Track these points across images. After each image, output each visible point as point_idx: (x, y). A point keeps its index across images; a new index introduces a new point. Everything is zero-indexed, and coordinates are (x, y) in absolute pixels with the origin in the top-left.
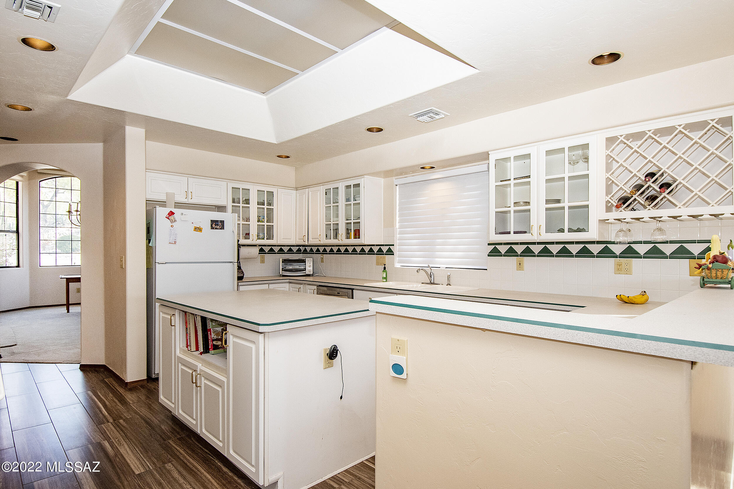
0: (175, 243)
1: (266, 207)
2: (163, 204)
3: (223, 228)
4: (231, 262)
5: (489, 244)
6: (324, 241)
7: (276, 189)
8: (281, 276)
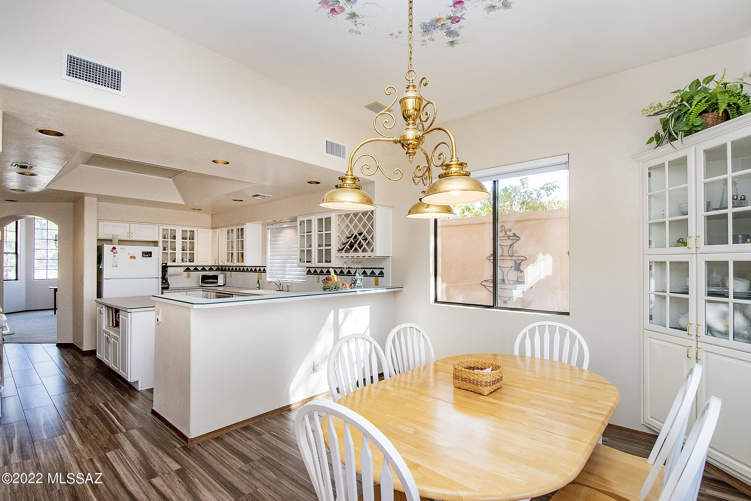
0: (117, 266)
1: (188, 241)
2: (110, 241)
3: (151, 256)
4: (157, 278)
5: (307, 268)
6: (226, 264)
7: (196, 229)
8: (201, 287)
